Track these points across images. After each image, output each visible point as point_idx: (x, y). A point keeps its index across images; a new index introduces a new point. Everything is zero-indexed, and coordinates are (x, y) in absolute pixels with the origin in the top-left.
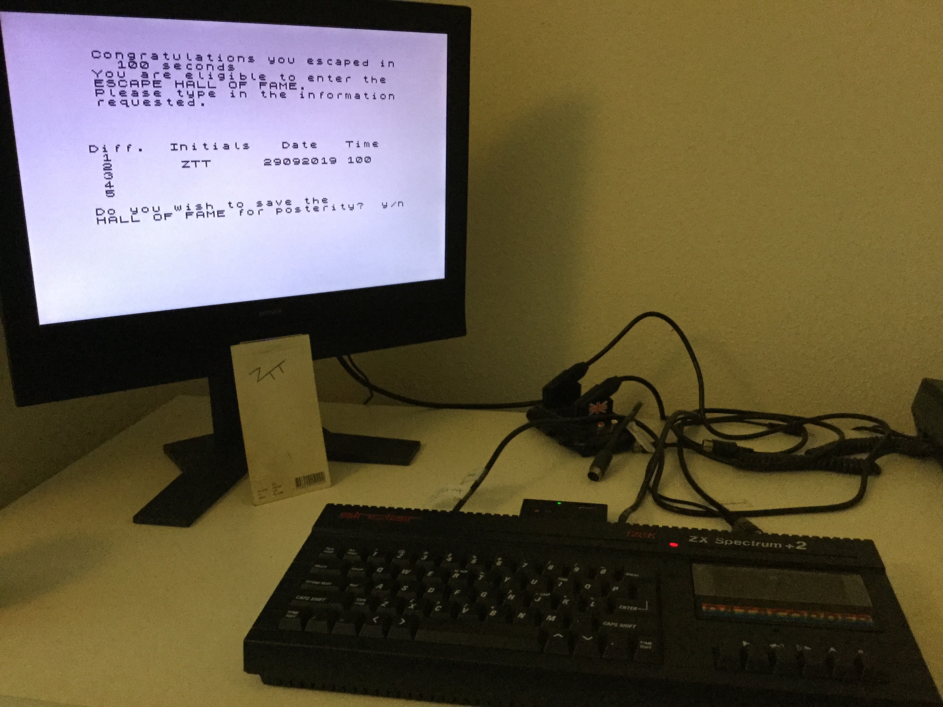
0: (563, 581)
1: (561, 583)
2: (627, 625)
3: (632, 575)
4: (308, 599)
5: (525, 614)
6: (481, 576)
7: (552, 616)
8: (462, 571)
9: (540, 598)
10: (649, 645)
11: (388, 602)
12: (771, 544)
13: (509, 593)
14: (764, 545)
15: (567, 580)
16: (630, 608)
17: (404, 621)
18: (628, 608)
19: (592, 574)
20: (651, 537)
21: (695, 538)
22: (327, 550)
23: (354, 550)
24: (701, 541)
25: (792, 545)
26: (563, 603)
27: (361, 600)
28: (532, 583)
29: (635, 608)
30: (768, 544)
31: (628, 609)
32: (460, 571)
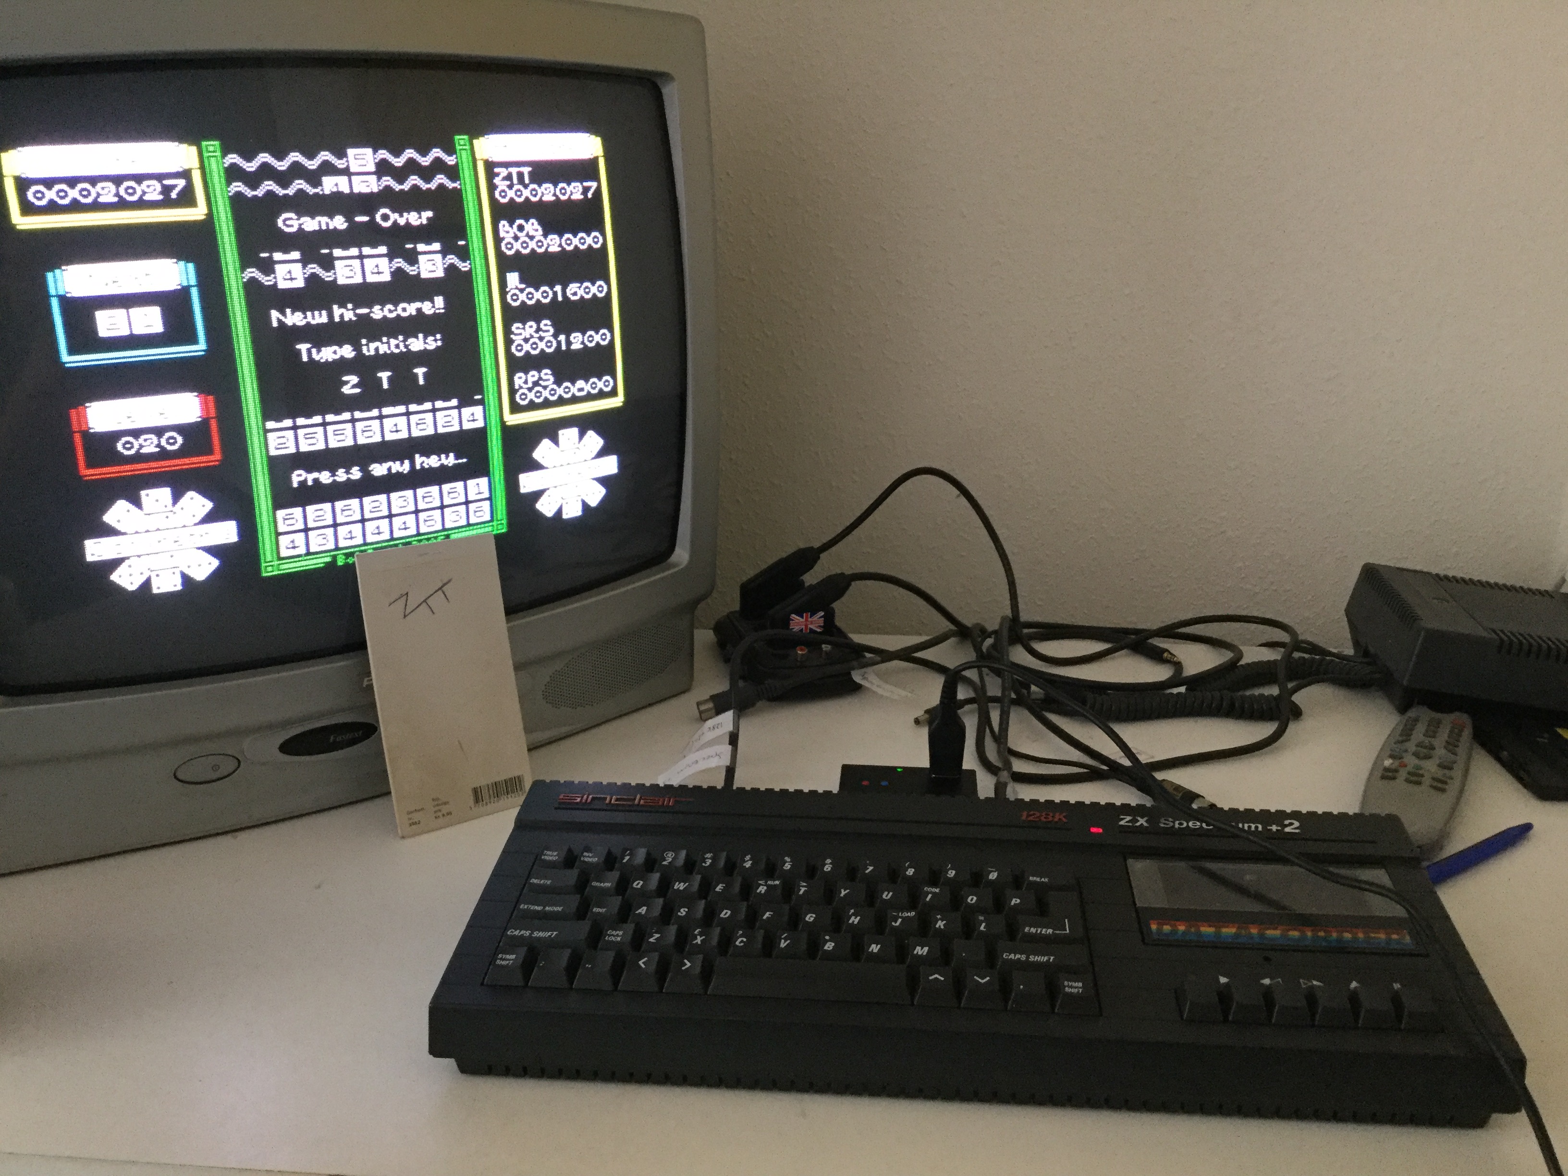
0: (931, 893)
1: (930, 896)
2: (1040, 956)
3: (1038, 879)
4: (528, 934)
5: (879, 946)
6: (803, 890)
7: (922, 949)
8: (769, 882)
9: (900, 920)
10: (1078, 987)
11: (660, 935)
12: (1246, 826)
13: (850, 914)
15: (937, 890)
16: (1041, 931)
17: (689, 964)
18: (1037, 931)
19: (977, 880)
21: (1129, 818)
22: (549, 855)
23: (590, 855)
24: (1137, 824)
25: (1277, 825)
26: (937, 926)
27: (614, 933)
28: (884, 896)
29: (1050, 931)
31: (1039, 932)
32: (766, 882)
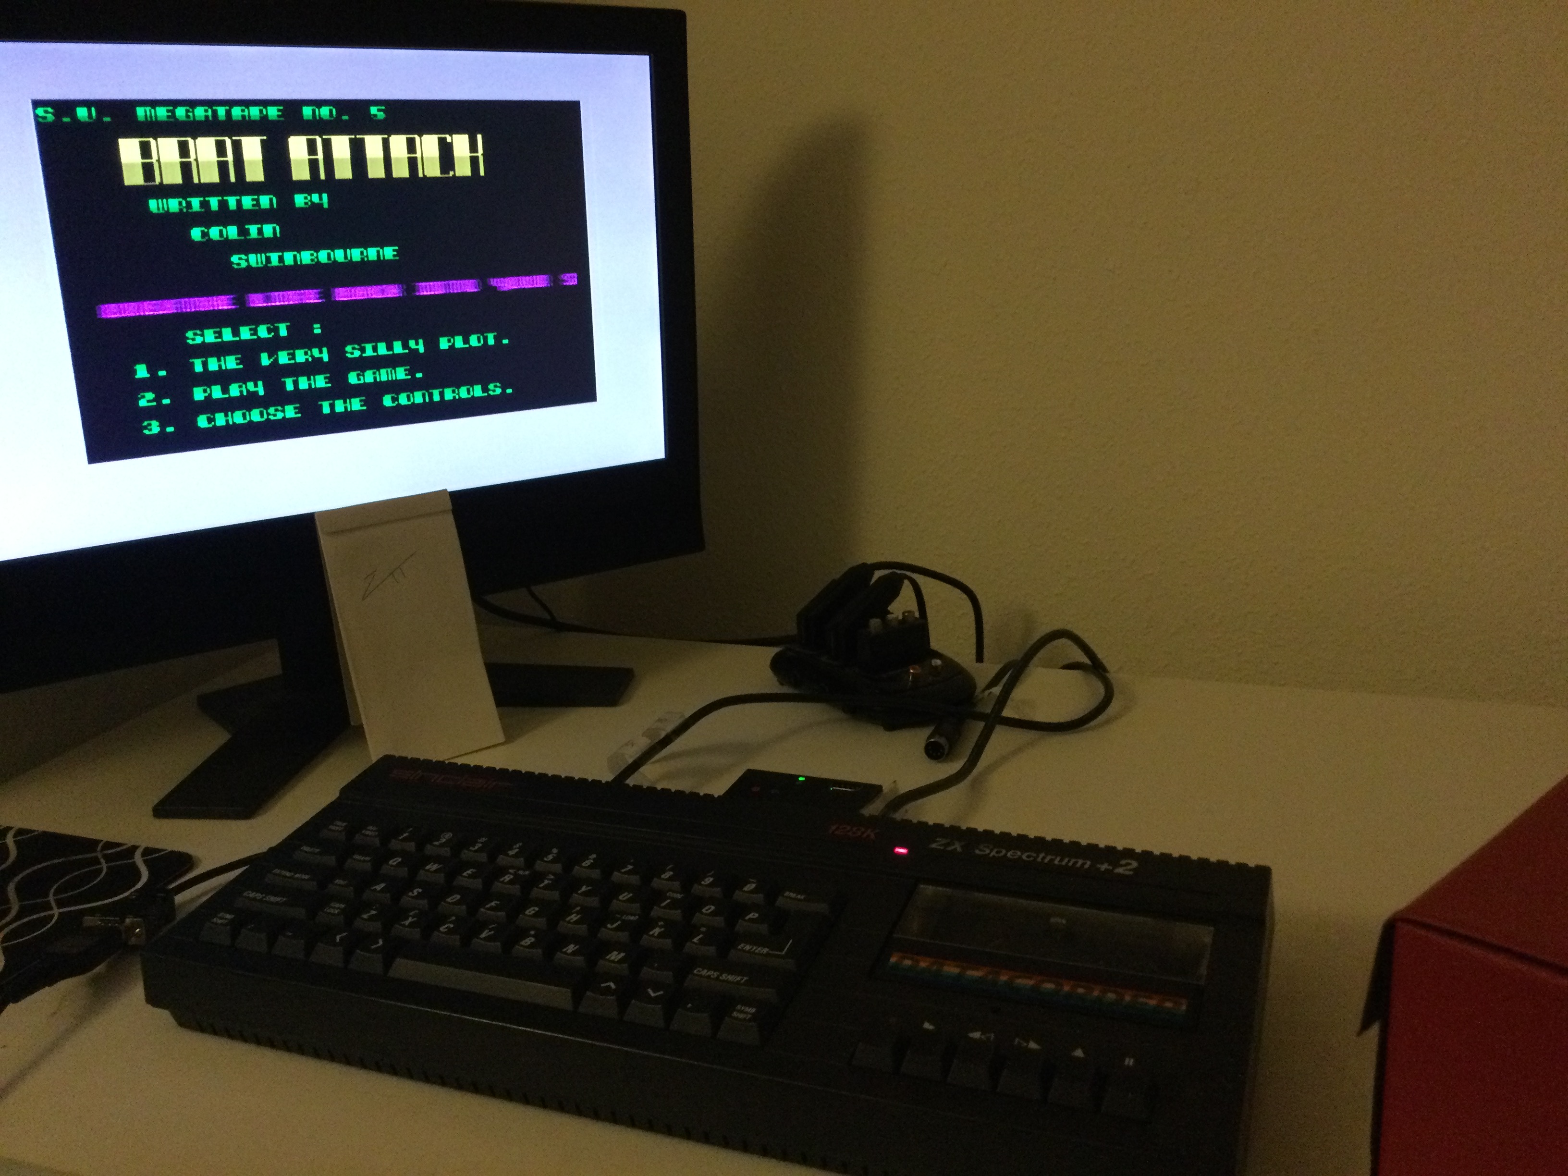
0: (672, 898)
1: (668, 901)
2: (733, 976)
3: (792, 895)
4: (261, 897)
5: (577, 947)
6: (546, 882)
7: (618, 954)
8: (521, 872)
9: (619, 922)
10: (750, 1014)
11: (376, 912)
12: (1073, 861)
13: (574, 911)
14: (1061, 861)
15: (679, 896)
16: (755, 950)
17: (381, 942)
18: (752, 948)
20: (868, 836)
21: (944, 841)
22: (336, 826)
23: (375, 829)
24: (953, 847)
25: (1109, 865)
26: (651, 933)
27: (337, 905)
28: (621, 897)
29: (765, 950)
30: (1066, 860)
31: (752, 950)
32: (515, 872)
